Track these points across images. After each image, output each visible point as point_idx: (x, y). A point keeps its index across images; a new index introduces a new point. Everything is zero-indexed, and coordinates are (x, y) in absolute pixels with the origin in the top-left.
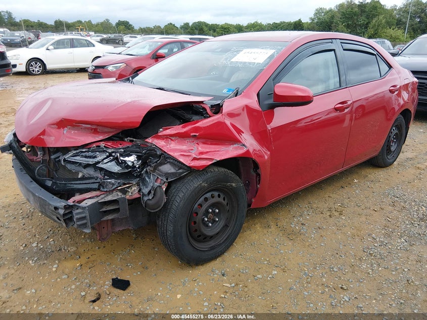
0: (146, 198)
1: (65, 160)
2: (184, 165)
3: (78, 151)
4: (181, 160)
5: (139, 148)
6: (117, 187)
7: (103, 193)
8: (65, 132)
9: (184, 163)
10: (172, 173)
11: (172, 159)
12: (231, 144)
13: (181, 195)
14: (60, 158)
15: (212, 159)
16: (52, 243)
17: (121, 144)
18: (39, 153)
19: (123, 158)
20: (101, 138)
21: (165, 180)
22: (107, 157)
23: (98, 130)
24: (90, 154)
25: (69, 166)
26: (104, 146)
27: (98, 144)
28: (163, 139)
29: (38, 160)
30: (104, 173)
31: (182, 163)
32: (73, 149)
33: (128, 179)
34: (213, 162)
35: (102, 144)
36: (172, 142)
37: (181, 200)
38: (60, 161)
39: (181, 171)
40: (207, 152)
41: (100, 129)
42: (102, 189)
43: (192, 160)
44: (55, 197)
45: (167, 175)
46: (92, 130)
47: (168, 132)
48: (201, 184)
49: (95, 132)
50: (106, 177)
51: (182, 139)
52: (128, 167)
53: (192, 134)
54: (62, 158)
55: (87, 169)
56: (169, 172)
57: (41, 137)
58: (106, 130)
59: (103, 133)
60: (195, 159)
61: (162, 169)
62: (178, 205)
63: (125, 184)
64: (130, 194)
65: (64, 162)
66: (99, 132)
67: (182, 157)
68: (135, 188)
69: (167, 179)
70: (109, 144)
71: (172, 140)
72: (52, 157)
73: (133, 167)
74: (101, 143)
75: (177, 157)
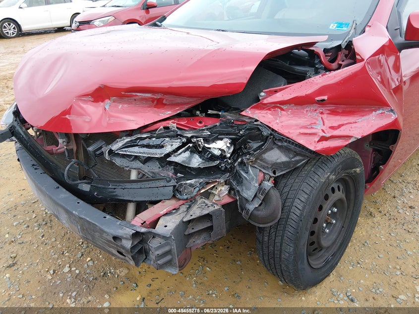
0: (251, 207)
1: (111, 152)
2: (307, 149)
3: (133, 138)
4: (302, 141)
5: (232, 127)
6: (199, 190)
7: (181, 202)
8: (107, 107)
9: (307, 146)
10: (283, 163)
11: (286, 141)
12: (372, 111)
13: (304, 197)
14: (103, 149)
15: (349, 137)
16: (91, 263)
17: (200, 123)
18: (60, 141)
19: (209, 144)
20: (168, 113)
21: (272, 175)
22: (184, 145)
23: (164, 102)
24: (154, 141)
25: (118, 161)
26: (177, 128)
27: (165, 124)
28: (269, 109)
29: (59, 151)
30: (174, 169)
31: (303, 147)
32: (124, 134)
33: (212, 175)
34: (350, 141)
35: (172, 125)
36: (283, 112)
37: (305, 206)
38: (102, 153)
39: (298, 158)
40: (340, 126)
41: (167, 99)
42: (179, 196)
43: (318, 141)
44: (108, 217)
45: (275, 167)
46: (153, 102)
47: (278, 97)
48: (329, 176)
49: (159, 104)
50: (179, 175)
51: (299, 107)
52: (213, 158)
53: (317, 99)
54: (106, 150)
55: (147, 164)
56: (279, 161)
57: (67, 116)
58: (179, 100)
59: (173, 105)
60: (323, 139)
61: (267, 158)
62: (301, 214)
63: (208, 183)
64: (217, 198)
65: (109, 155)
66: (165, 105)
67: (303, 137)
68: (223, 188)
69: (274, 173)
70: (182, 123)
71: (282, 109)
72: (91, 149)
73: (222, 157)
74: (170, 122)
75: (295, 138)
